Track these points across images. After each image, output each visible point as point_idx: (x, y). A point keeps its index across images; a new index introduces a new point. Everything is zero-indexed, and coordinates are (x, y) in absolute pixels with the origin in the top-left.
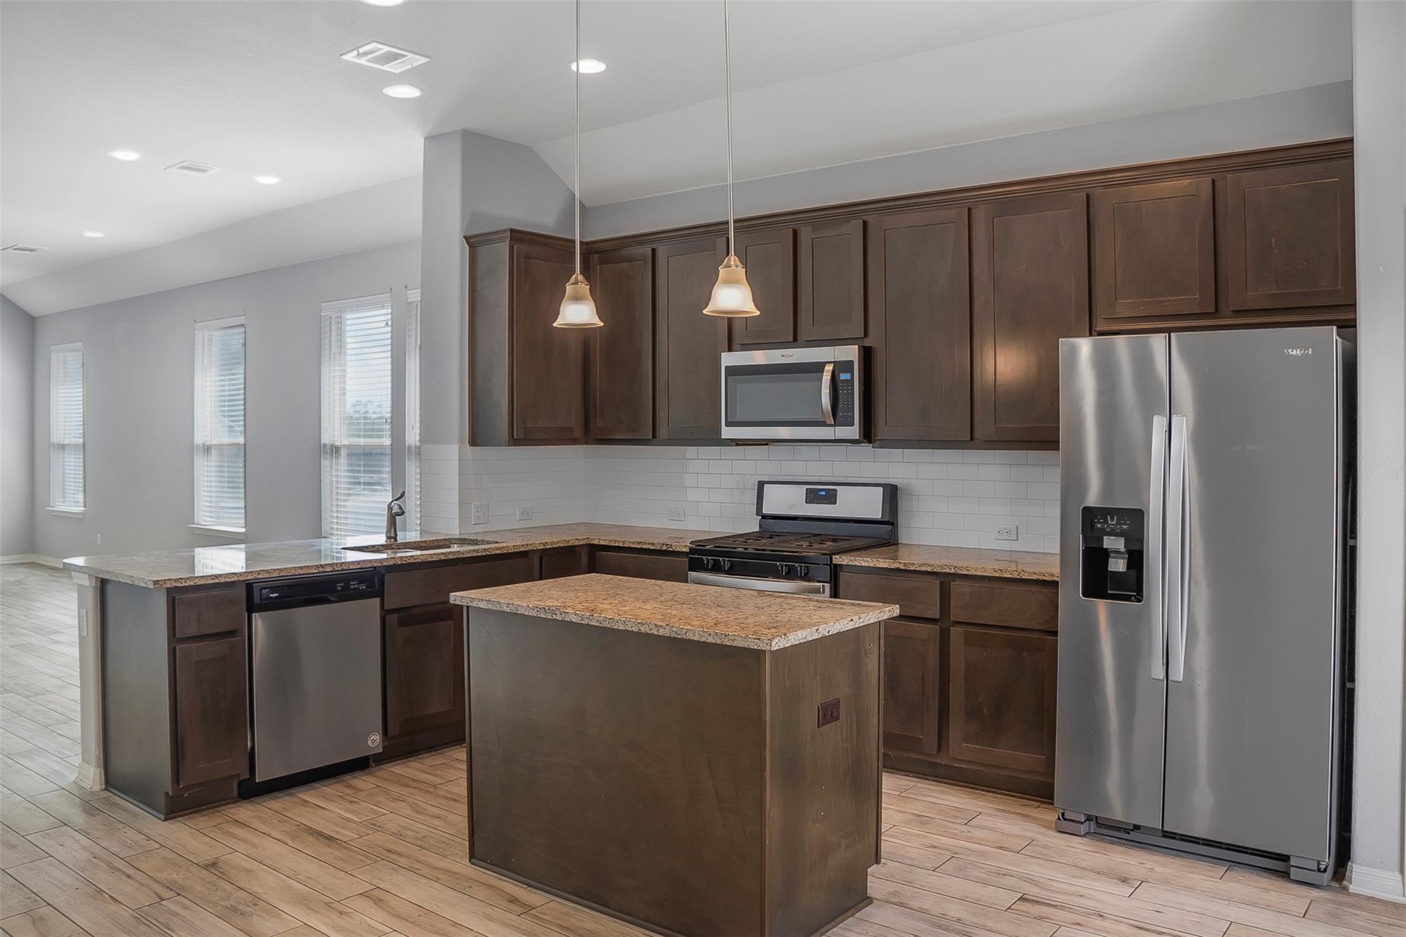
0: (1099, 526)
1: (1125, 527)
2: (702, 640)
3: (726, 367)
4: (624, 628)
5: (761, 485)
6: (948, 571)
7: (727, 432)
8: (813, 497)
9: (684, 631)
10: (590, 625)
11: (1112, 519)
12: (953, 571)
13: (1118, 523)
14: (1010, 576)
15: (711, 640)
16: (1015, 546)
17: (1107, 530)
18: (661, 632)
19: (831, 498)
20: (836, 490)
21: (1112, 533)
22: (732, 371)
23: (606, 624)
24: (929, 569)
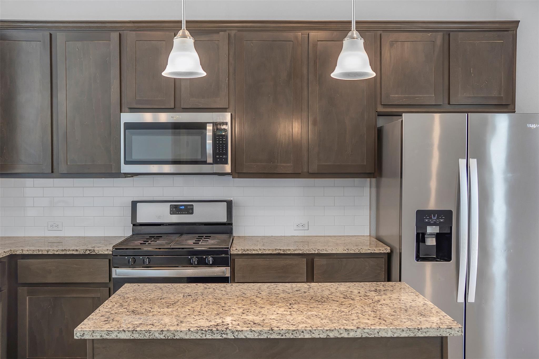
0: (427, 220)
1: (442, 220)
2: (395, 336)
3: (125, 123)
4: (310, 337)
5: (134, 204)
6: (313, 252)
7: (125, 169)
8: (176, 209)
9: (376, 331)
10: (270, 339)
11: (434, 216)
12: (316, 252)
13: (438, 218)
14: (353, 252)
15: (404, 335)
16: (306, 233)
17: (431, 222)
18: (352, 335)
19: (189, 210)
20: (192, 205)
21: (435, 224)
22: (129, 126)
23: (289, 336)
24: (301, 252)
